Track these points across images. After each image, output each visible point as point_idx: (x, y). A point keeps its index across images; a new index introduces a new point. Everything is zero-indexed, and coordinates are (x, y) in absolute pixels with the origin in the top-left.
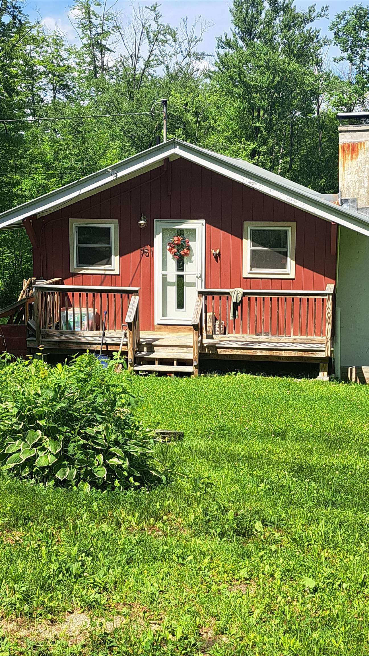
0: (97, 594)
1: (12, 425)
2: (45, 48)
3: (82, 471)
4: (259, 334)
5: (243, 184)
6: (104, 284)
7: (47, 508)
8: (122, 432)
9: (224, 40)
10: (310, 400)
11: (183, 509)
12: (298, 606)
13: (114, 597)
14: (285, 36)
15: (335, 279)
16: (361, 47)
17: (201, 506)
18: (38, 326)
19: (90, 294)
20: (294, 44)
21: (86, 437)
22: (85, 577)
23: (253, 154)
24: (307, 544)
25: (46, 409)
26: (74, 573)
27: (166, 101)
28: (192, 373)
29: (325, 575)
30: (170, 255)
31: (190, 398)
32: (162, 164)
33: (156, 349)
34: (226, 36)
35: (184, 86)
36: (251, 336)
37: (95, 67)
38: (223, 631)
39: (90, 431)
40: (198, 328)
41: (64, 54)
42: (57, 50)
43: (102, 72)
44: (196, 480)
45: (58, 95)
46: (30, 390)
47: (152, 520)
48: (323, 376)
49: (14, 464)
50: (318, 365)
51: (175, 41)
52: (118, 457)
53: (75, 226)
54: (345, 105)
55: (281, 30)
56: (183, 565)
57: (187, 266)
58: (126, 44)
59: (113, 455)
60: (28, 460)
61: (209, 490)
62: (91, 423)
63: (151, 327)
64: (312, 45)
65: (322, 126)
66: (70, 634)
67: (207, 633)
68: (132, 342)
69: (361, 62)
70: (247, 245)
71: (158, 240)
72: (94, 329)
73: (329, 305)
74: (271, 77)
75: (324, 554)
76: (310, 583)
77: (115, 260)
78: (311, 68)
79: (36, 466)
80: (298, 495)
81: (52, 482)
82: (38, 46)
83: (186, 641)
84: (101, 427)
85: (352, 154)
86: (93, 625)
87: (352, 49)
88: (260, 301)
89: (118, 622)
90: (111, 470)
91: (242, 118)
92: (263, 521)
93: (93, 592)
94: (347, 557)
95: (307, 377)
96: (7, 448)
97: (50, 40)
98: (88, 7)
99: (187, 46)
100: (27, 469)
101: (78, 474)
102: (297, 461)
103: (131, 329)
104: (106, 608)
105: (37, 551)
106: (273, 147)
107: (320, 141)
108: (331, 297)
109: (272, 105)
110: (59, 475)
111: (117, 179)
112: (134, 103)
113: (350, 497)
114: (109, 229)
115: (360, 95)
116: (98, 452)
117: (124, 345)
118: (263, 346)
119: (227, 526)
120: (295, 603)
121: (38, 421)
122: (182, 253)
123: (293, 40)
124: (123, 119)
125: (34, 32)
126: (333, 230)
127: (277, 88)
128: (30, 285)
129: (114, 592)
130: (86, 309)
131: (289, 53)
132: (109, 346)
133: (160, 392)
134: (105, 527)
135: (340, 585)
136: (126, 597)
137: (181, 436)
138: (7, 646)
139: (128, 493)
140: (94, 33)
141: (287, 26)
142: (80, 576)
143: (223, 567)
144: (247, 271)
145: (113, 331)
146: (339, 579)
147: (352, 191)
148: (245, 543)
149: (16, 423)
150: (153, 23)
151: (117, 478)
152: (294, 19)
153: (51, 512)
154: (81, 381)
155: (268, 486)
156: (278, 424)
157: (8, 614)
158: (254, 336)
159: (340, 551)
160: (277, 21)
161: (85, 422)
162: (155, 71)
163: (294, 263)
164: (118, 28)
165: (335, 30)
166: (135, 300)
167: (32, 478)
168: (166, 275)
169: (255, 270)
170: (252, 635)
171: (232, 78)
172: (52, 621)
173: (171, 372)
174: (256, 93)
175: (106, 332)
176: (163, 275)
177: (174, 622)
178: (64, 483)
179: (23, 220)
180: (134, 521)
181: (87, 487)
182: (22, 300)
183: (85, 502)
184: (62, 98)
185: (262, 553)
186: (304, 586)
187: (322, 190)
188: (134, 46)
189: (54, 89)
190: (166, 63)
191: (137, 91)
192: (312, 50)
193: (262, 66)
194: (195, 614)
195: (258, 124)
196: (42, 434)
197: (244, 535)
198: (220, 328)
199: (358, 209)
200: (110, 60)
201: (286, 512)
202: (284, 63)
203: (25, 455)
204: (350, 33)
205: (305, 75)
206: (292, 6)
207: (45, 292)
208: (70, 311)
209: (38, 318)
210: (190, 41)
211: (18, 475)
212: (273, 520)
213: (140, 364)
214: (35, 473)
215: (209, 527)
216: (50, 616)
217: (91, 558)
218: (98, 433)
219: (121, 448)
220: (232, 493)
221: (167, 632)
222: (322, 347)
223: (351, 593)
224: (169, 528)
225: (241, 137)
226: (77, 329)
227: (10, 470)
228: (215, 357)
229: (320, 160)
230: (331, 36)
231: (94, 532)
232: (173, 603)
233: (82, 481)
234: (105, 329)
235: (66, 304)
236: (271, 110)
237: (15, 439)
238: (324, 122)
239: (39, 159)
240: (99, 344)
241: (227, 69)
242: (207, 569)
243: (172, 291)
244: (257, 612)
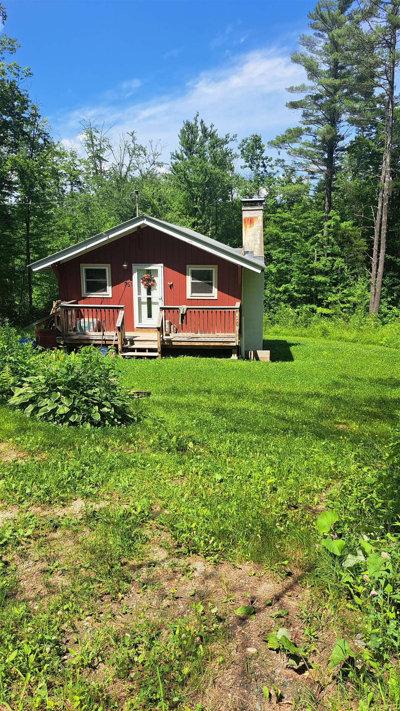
0: (91, 489)
1: (42, 390)
2: (65, 159)
3: (85, 416)
4: (197, 333)
5: (185, 242)
6: (102, 304)
7: (63, 438)
8: (109, 392)
9: (175, 154)
10: (226, 371)
11: (146, 437)
12: (211, 491)
13: (101, 490)
14: (212, 152)
15: (241, 299)
16: (257, 159)
17: (157, 434)
18: (63, 329)
19: (94, 310)
20: (217, 157)
21: (87, 396)
22: (84, 479)
23: (194, 225)
24: (218, 454)
25: (63, 380)
26: (77, 476)
27: (138, 191)
28: (158, 356)
29: (228, 472)
30: (142, 286)
31: (155, 371)
32: (136, 230)
33: (135, 342)
34: (176, 152)
35: (151, 182)
36: (192, 334)
37: (97, 171)
38: (165, 507)
39: (90, 392)
40: (160, 329)
41: (77, 162)
42: (73, 160)
43: (101, 174)
44: (155, 419)
45: (74, 188)
46: (54, 368)
47: (127, 444)
48: (234, 357)
49: (44, 413)
50: (231, 350)
51: (145, 155)
52: (107, 407)
53: (84, 268)
54: (248, 195)
55: (209, 148)
56: (144, 469)
57: (153, 292)
58: (115, 156)
59: (104, 406)
60: (52, 410)
61: (162, 425)
62: (91, 387)
63: (132, 329)
64: (228, 158)
65: (234, 208)
66: (74, 513)
67: (156, 508)
68: (120, 339)
69: (257, 168)
70: (189, 279)
71: (135, 276)
72: (97, 331)
73: (237, 314)
74: (204, 177)
75: (228, 460)
76: (218, 477)
77: (109, 289)
78: (228, 172)
79: (57, 414)
80: (215, 426)
81: (67, 423)
82: (61, 157)
83: (143, 514)
84: (97, 390)
85: (250, 224)
86: (86, 507)
87: (251, 161)
88: (197, 313)
89: (103, 504)
90: (103, 415)
91: (187, 203)
92: (194, 442)
93: (89, 487)
94: (241, 461)
95: (225, 358)
96: (39, 403)
97: (69, 154)
98: (91, 133)
99: (152, 158)
100: (52, 416)
101: (83, 418)
102: (216, 406)
103: (119, 331)
104: (96, 496)
105: (56, 464)
106: (205, 220)
107: (233, 216)
108: (238, 310)
109: (204, 194)
110: (71, 419)
111: (109, 239)
112: (121, 193)
113: (245, 426)
114: (105, 270)
115: (257, 188)
116: (95, 404)
117: (116, 340)
118: (199, 340)
119: (172, 446)
120: (209, 489)
121: (58, 387)
122: (150, 284)
123: (217, 154)
124: (114, 203)
125: (58, 149)
126: (239, 270)
127: (207, 184)
128: (57, 305)
129: (101, 487)
130: (92, 319)
131: (214, 163)
132: (107, 342)
133: (137, 368)
134: (98, 449)
135: (236, 477)
136: (109, 489)
137: (149, 394)
138: (34, 522)
139: (114, 428)
140: (95, 149)
141: (213, 146)
142: (82, 478)
143: (168, 469)
144: (189, 295)
145: (109, 332)
146: (236, 474)
147: (250, 246)
148: (182, 455)
149: (44, 388)
150: (132, 143)
151: (107, 419)
152: (217, 142)
153: (66, 441)
154: (85, 362)
155: (198, 421)
156: (207, 385)
157: (36, 502)
158: (194, 334)
159: (238, 458)
160: (207, 143)
161: (87, 387)
162: (134, 173)
163: (217, 290)
164: (110, 146)
165: (241, 149)
166: (121, 313)
167: (55, 421)
168: (141, 298)
169: (194, 294)
170: (182, 508)
171: (180, 178)
172: (63, 506)
173: (144, 356)
174: (195, 187)
175: (104, 333)
176: (139, 298)
177: (137, 503)
178: (75, 424)
179: (51, 265)
180: (116, 444)
181: (88, 426)
182: (53, 314)
183: (87, 434)
184: (76, 189)
185: (192, 461)
186: (215, 479)
187: (234, 246)
188: (120, 158)
189: (72, 184)
190: (140, 168)
191: (122, 186)
192: (228, 162)
193: (198, 170)
194: (150, 498)
195: (196, 206)
196: (61, 395)
197: (182, 450)
198: (174, 329)
199: (254, 257)
200: (106, 167)
201: (208, 436)
202: (212, 169)
203: (50, 407)
204: (250, 151)
205: (224, 176)
206: (216, 134)
207: (67, 309)
208: (82, 320)
209: (63, 325)
210: (154, 155)
211: (46, 419)
212: (199, 441)
213: (126, 352)
214: (57, 418)
215: (161, 446)
216: (62, 502)
217: (88, 467)
218: (94, 393)
219: (109, 402)
220: (176, 426)
221: (132, 509)
222: (233, 340)
223: (242, 482)
224: (137, 448)
225: (186, 214)
226: (87, 331)
227: (41, 417)
228: (171, 347)
229: (234, 228)
230: (239, 152)
231: (91, 452)
232: (137, 492)
233: (85, 422)
234: (104, 331)
235: (80, 316)
236: (204, 197)
237: (44, 398)
238: (235, 205)
239: (63, 228)
240: (100, 340)
241: (177, 172)
242: (158, 471)
243: (145, 308)
244: (186, 495)
